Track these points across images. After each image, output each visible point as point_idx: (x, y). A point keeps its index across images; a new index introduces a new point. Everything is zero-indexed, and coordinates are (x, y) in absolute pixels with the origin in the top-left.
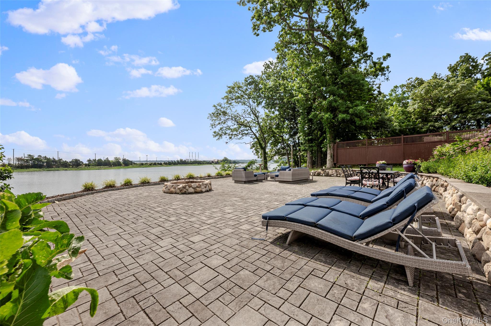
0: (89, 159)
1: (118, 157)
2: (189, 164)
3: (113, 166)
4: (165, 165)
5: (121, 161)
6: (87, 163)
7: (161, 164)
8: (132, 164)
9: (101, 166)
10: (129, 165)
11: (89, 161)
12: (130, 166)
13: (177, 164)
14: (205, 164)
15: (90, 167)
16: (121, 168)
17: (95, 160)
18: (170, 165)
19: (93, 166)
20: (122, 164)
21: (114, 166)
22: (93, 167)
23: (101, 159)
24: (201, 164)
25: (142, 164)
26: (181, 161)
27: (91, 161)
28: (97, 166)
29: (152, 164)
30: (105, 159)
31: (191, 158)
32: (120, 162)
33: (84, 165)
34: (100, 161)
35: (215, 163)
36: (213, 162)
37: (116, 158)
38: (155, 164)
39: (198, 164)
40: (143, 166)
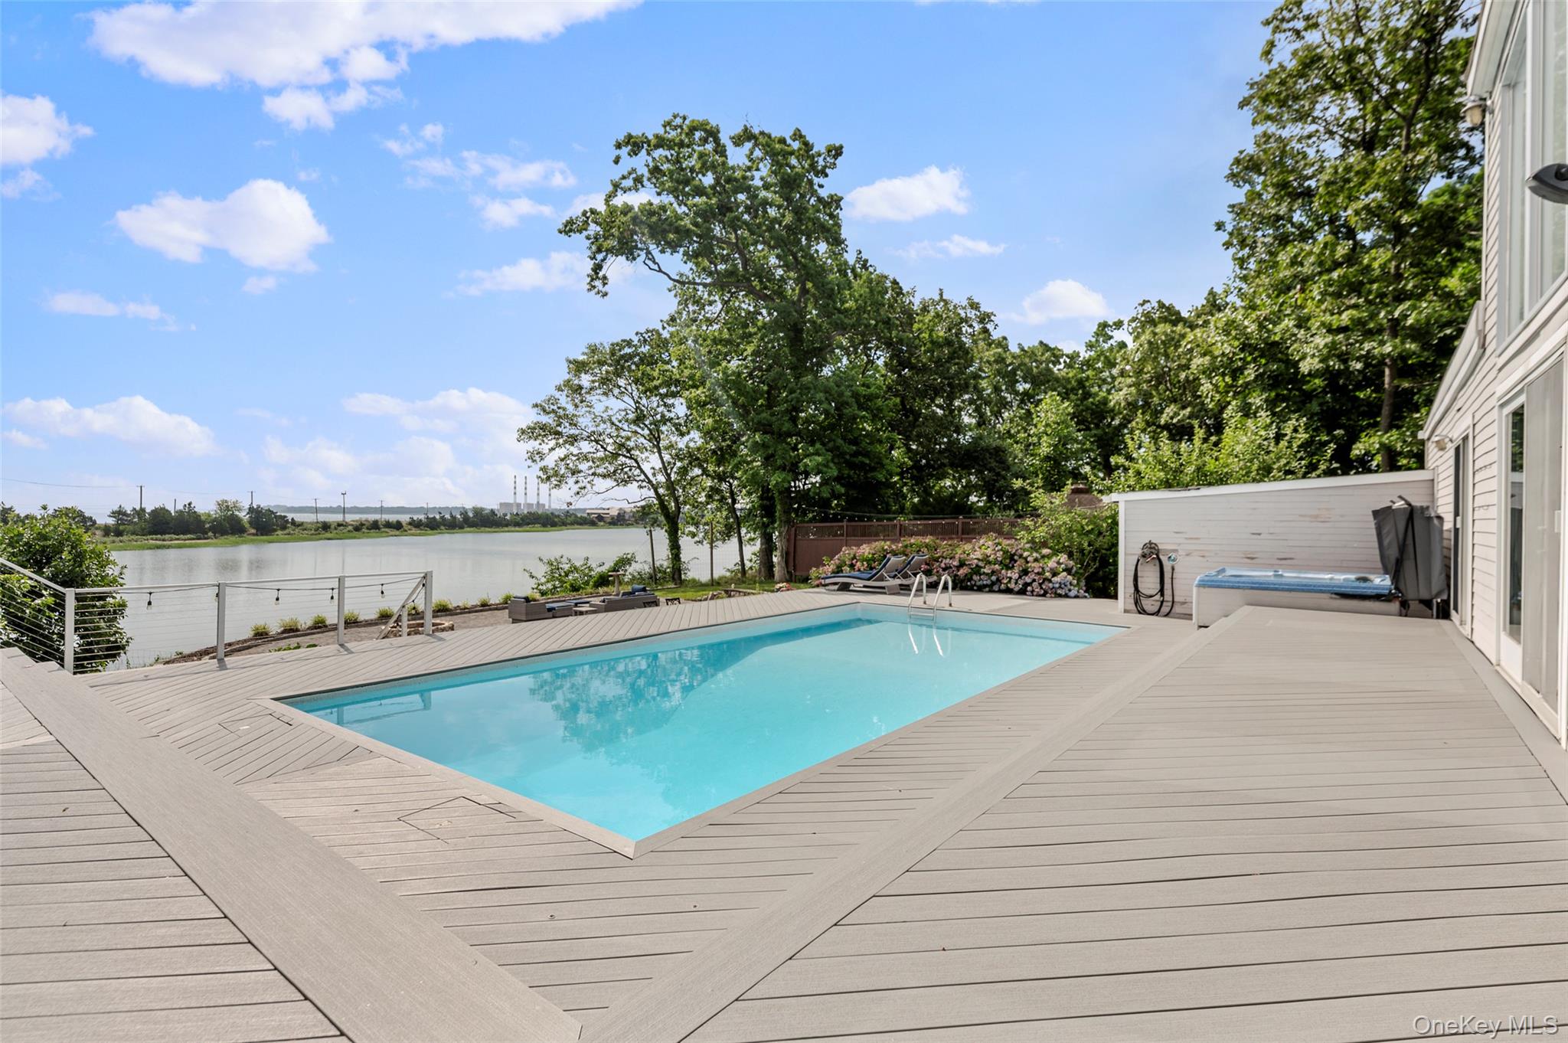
0: (116, 508)
1: (231, 498)
2: (507, 526)
3: (210, 534)
4: (414, 531)
5: (243, 515)
6: (111, 521)
7: (398, 526)
8: (284, 528)
9: (167, 536)
10: (275, 530)
11: (119, 514)
12: (279, 532)
13: (462, 527)
14: (572, 524)
15: (125, 538)
16: (245, 542)
17: (143, 510)
18: (432, 529)
19: (134, 533)
20: (247, 526)
21: (215, 533)
22: (134, 537)
23: (163, 509)
24: (554, 525)
25: (326, 526)
26: (478, 512)
27: (125, 514)
28: (151, 533)
29: (362, 525)
30: (180, 507)
31: (521, 500)
32: (238, 520)
33: (97, 532)
34: (160, 514)
35: (610, 523)
36: (600, 518)
37: (224, 506)
38: (375, 526)
39: (544, 525)
40: (328, 535)
